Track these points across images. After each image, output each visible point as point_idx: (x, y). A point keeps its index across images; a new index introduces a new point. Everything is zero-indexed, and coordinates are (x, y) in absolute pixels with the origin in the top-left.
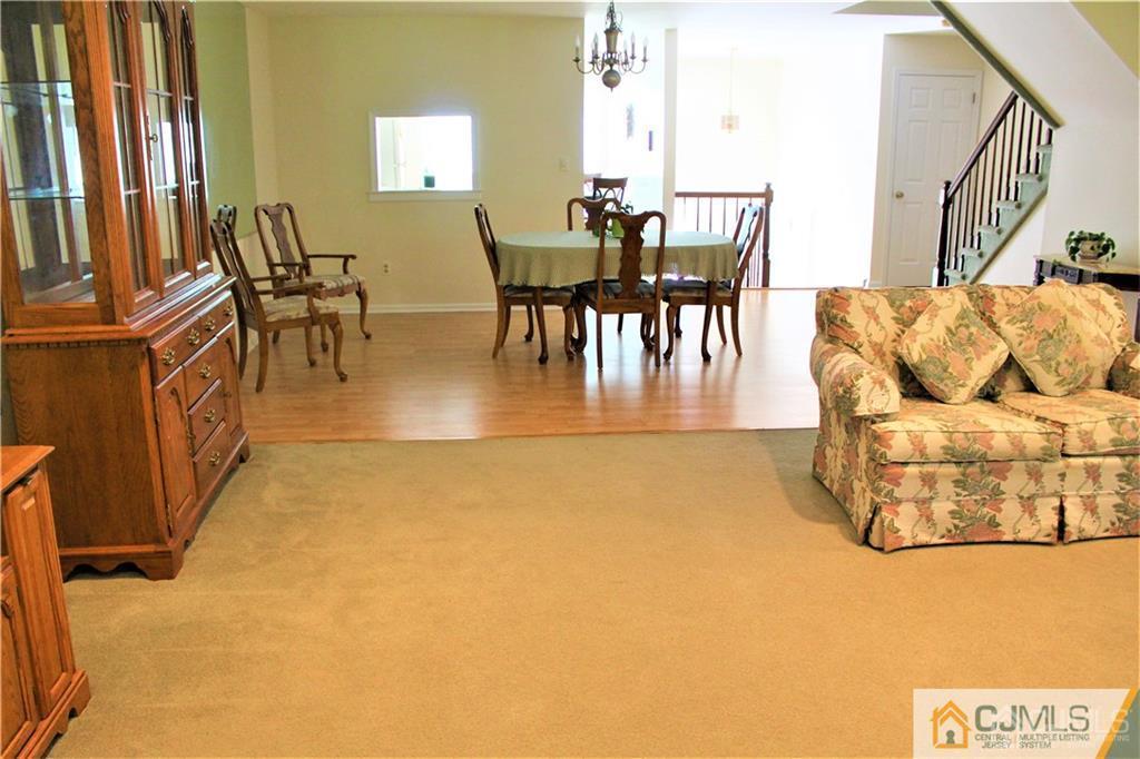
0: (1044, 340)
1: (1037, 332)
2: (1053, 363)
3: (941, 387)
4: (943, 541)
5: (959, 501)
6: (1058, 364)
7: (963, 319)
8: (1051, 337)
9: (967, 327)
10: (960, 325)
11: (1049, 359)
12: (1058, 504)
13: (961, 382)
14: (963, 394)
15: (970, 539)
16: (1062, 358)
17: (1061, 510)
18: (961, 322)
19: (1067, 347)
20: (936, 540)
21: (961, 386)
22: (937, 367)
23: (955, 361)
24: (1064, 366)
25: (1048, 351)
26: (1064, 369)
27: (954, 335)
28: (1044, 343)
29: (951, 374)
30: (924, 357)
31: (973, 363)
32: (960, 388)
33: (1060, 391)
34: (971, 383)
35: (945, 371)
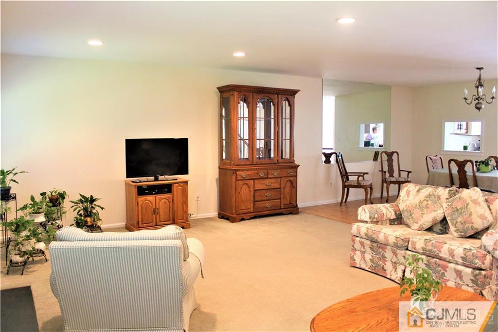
0: (454, 211)
1: (453, 208)
2: (454, 221)
3: (408, 221)
4: (369, 270)
5: (373, 256)
6: (457, 222)
7: (427, 198)
8: (458, 210)
9: (427, 201)
10: (425, 200)
11: (454, 220)
12: (404, 269)
13: (416, 221)
14: (416, 226)
15: (377, 273)
16: (459, 220)
17: (404, 271)
18: (426, 199)
19: (463, 216)
20: (367, 269)
21: (416, 223)
22: (408, 213)
23: (417, 213)
24: (459, 224)
25: (454, 216)
26: (458, 225)
27: (422, 203)
28: (454, 212)
29: (413, 217)
30: (405, 209)
31: (424, 216)
32: (415, 224)
33: (456, 235)
34: (420, 223)
35: (411, 215)
